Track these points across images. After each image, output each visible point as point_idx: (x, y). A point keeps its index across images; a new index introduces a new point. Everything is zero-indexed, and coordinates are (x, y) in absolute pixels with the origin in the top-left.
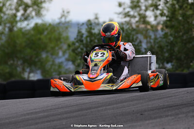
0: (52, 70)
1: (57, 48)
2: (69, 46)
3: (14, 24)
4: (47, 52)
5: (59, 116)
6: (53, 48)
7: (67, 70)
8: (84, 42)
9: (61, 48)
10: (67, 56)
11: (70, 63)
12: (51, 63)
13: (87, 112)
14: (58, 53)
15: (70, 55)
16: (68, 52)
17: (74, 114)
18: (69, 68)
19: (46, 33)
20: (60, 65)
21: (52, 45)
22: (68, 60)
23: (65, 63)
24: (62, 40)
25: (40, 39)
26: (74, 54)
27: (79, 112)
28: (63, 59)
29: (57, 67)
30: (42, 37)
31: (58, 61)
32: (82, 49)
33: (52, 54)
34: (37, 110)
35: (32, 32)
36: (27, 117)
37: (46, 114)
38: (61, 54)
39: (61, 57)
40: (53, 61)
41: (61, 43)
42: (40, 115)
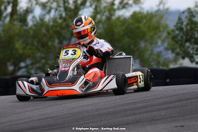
0: (151, 60)
1: (156, 37)
2: (169, 33)
3: (112, 12)
4: (146, 41)
5: (158, 107)
6: (152, 37)
7: (166, 59)
8: (185, 29)
9: (160, 37)
10: (166, 45)
11: (170, 52)
12: (149, 52)
13: (186, 102)
14: (157, 43)
15: (169, 44)
16: (167, 40)
17: (173, 105)
18: (169, 57)
19: (144, 21)
20: (159, 55)
21: (151, 34)
22: (167, 49)
23: (164, 53)
24: (161, 29)
25: (138, 28)
26: (174, 43)
27: (179, 103)
28: (161, 48)
29: (155, 57)
30: (141, 25)
31: (156, 50)
32: (182, 37)
33: (151, 44)
34: (135, 101)
35: (131, 21)
36: (126, 107)
37: (144, 104)
38: (160, 43)
39: (159, 47)
40: (152, 51)
41: (160, 31)
42: (139, 105)
